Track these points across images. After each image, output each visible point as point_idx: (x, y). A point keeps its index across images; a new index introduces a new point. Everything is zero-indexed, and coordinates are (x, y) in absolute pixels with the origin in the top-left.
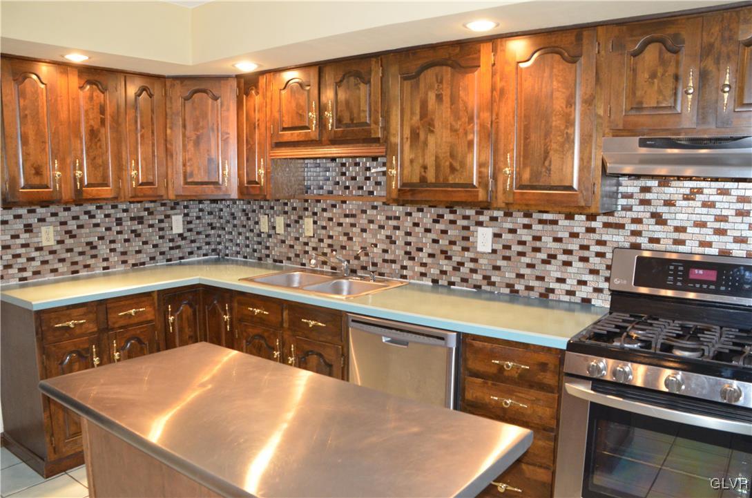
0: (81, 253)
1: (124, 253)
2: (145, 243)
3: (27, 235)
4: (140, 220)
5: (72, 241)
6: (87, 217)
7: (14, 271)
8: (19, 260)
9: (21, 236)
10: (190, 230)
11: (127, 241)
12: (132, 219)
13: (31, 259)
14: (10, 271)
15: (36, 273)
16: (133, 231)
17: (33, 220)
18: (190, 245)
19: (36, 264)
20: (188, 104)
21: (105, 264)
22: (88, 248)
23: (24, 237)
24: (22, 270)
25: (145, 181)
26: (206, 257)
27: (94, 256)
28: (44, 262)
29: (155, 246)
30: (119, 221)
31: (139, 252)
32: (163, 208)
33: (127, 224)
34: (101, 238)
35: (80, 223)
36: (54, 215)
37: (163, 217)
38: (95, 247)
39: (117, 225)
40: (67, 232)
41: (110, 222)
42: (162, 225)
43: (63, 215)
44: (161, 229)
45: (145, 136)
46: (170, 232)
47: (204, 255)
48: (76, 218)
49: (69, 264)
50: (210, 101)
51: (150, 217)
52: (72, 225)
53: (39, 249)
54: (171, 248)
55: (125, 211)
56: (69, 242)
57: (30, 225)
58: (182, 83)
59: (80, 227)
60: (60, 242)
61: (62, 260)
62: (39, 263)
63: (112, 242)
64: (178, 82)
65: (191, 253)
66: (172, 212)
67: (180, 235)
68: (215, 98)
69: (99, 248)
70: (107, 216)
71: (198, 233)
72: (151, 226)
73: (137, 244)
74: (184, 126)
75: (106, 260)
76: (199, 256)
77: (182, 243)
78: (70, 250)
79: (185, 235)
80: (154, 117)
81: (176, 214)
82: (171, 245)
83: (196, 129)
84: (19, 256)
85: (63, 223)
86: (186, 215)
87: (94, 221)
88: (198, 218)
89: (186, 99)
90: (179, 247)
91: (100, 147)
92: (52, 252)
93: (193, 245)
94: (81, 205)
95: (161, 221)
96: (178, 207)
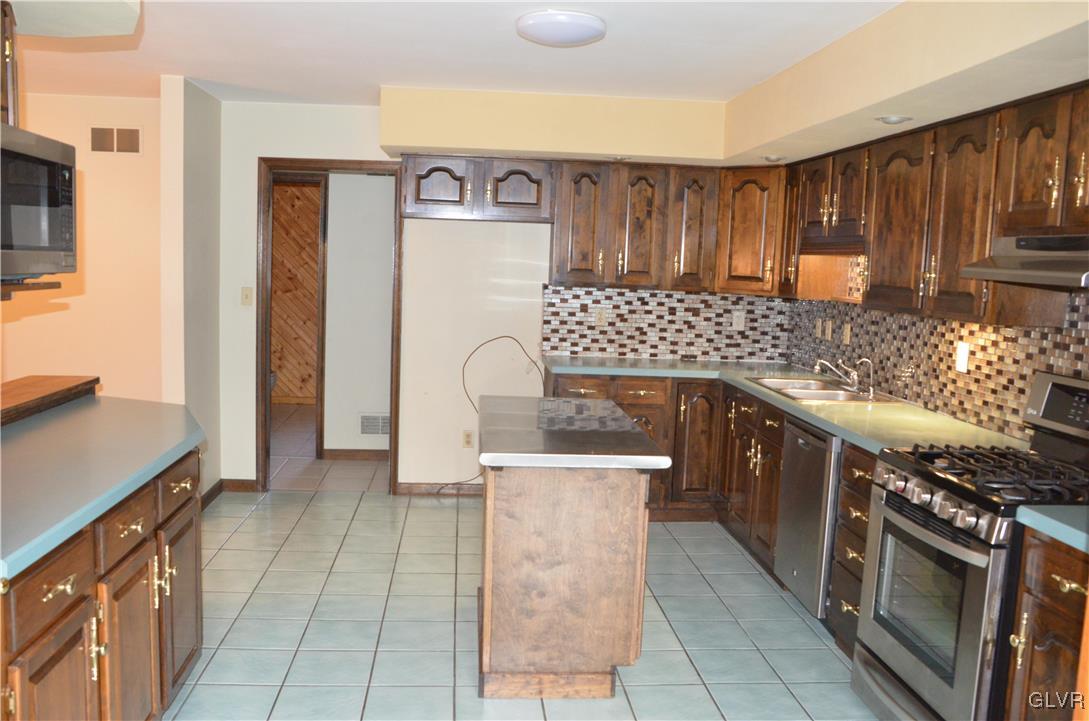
0: (631, 337)
1: (674, 343)
2: (698, 336)
3: (583, 314)
4: (696, 312)
5: (622, 324)
6: (639, 303)
7: (567, 344)
8: (573, 336)
9: (577, 314)
10: (753, 329)
11: (679, 331)
12: (687, 310)
13: (583, 336)
14: (564, 344)
15: (586, 349)
16: (685, 322)
17: (588, 301)
18: (751, 345)
19: (586, 342)
20: (738, 195)
21: (653, 351)
22: (638, 333)
23: (580, 316)
24: (574, 344)
25: (688, 271)
26: (771, 361)
27: (643, 342)
28: (595, 341)
29: (710, 341)
30: (672, 311)
31: (690, 344)
32: (722, 302)
33: (680, 314)
34: (651, 325)
35: (632, 308)
36: (609, 298)
37: (721, 311)
38: (645, 334)
39: (670, 314)
40: (618, 315)
41: (664, 310)
42: (721, 320)
43: (617, 300)
44: (719, 324)
45: (693, 227)
46: (729, 329)
47: (768, 358)
48: (629, 303)
49: (617, 346)
50: (759, 192)
51: (706, 310)
52: (624, 309)
53: (591, 328)
54: (728, 345)
55: (680, 301)
56: (619, 324)
57: (586, 305)
58: (734, 173)
59: (632, 312)
60: (612, 324)
61: (611, 341)
62: (590, 341)
63: (663, 330)
64: (731, 173)
65: (751, 354)
66: (733, 307)
67: (742, 334)
68: (763, 190)
69: (649, 334)
70: (661, 304)
71: (764, 333)
72: (708, 319)
73: (689, 335)
74: (733, 218)
75: (655, 347)
76: (760, 358)
77: (742, 341)
78: (619, 333)
79: (747, 333)
80: (704, 208)
81: (738, 310)
82: (728, 341)
83: (744, 222)
84: (572, 332)
85: (616, 307)
86: (750, 312)
87: (647, 308)
88: (765, 317)
89: (736, 190)
90: (738, 345)
91: (644, 237)
92: (603, 332)
93: (757, 345)
94: (635, 291)
95: (719, 315)
96: (741, 302)
